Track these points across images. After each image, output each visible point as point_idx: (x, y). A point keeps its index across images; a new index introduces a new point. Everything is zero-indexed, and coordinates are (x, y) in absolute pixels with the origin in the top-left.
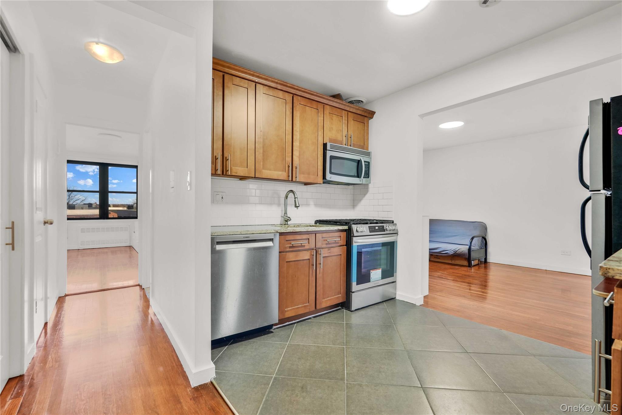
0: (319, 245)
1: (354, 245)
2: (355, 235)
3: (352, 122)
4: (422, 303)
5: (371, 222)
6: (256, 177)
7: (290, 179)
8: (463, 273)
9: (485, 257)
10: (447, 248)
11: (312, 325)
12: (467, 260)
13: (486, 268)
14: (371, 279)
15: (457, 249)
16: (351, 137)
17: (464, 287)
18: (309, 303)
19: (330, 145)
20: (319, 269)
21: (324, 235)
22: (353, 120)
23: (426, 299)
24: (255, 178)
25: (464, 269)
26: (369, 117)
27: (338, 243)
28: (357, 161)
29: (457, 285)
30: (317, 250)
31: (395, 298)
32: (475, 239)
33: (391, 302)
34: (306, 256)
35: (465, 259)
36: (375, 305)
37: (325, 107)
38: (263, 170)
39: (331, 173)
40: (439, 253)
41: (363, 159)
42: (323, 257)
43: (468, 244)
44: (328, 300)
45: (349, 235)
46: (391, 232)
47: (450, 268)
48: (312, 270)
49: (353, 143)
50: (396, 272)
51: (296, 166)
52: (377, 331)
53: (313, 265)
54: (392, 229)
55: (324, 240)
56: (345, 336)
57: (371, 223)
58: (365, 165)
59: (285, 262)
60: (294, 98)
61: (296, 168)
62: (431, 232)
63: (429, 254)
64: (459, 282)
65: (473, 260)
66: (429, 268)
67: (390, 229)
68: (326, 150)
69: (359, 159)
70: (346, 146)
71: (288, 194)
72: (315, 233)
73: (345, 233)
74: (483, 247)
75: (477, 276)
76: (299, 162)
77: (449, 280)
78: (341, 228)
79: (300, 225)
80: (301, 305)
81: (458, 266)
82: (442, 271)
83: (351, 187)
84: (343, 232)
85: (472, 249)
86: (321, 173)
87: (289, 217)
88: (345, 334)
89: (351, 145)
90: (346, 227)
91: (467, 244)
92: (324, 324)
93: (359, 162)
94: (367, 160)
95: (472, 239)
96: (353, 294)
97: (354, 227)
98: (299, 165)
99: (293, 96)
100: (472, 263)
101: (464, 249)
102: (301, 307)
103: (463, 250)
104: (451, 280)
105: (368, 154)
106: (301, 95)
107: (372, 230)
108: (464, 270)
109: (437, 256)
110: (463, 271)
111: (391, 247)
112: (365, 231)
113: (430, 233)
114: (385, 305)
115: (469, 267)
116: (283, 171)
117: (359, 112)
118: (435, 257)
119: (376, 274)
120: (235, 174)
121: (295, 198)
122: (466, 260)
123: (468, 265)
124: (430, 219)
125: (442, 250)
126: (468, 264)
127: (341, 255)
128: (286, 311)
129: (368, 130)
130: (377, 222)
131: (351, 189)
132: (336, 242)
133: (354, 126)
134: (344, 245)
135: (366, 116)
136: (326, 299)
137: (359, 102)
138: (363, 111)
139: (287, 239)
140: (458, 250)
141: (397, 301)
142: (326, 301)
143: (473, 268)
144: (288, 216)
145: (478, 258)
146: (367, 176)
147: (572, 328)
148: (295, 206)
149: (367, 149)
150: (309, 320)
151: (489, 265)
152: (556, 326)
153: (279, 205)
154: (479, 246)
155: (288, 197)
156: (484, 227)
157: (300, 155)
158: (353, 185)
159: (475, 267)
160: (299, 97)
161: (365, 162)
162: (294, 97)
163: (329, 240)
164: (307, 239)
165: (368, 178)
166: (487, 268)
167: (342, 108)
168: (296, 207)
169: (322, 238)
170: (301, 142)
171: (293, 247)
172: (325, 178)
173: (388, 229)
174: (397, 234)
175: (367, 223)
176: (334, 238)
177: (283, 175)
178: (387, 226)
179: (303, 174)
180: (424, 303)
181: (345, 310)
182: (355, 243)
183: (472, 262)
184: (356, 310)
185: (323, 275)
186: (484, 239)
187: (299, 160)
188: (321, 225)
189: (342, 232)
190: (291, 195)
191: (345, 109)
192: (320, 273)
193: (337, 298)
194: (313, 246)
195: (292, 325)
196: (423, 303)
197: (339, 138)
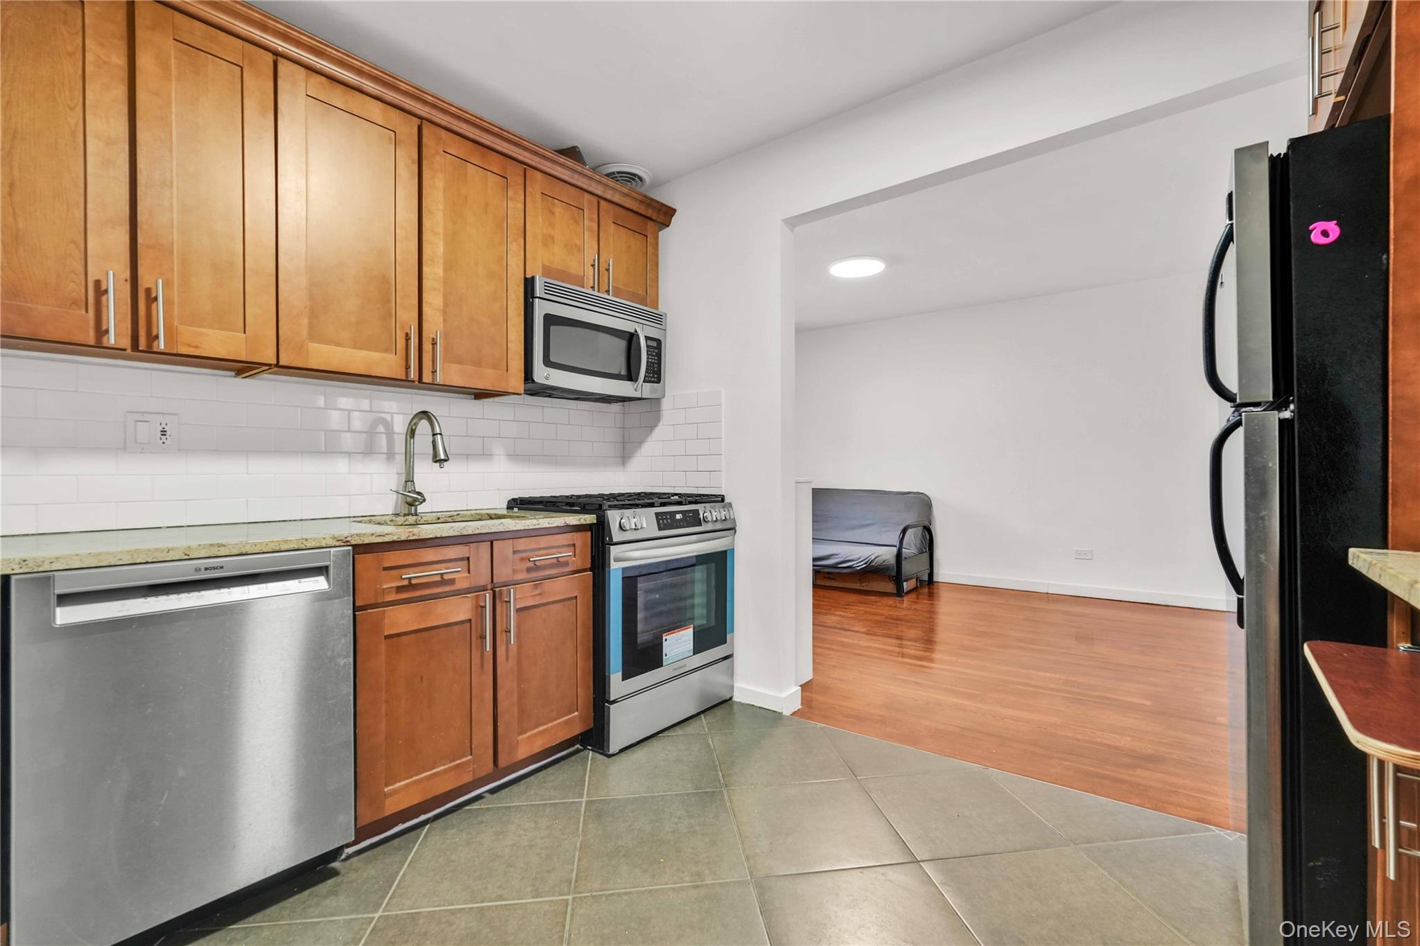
0: (503, 573)
1: (612, 567)
2: (615, 540)
3: (610, 229)
4: (798, 706)
5: (662, 499)
6: (281, 363)
7: (413, 374)
8: (886, 611)
9: (929, 572)
10: (851, 555)
11: (482, 822)
12: (894, 580)
13: (931, 595)
14: (664, 658)
15: (873, 557)
16: (608, 270)
17: (892, 648)
18: (471, 754)
19: (543, 284)
20: (504, 647)
21: (522, 544)
22: (613, 222)
23: (807, 694)
24: (278, 367)
25: (888, 603)
26: (658, 220)
27: (566, 564)
28: (627, 336)
29: (877, 646)
30: (497, 589)
31: (731, 698)
32: (910, 532)
33: (719, 712)
34: (459, 610)
35: (889, 579)
36: (677, 728)
37: (527, 174)
38: (310, 344)
39: (548, 362)
40: (834, 566)
41: (644, 331)
42: (518, 610)
43: (895, 544)
44: (536, 735)
45: (599, 537)
46: (718, 526)
47: (860, 603)
48: (479, 654)
49: (613, 286)
50: (732, 631)
51: (433, 339)
52: (676, 820)
53: (483, 637)
54: (719, 519)
55: (522, 559)
56: (577, 854)
57: (663, 505)
58: (648, 346)
59: (383, 637)
60: (425, 132)
61: (434, 344)
62: (818, 518)
63: (813, 569)
64: (880, 638)
65: (906, 581)
66: (813, 604)
67: (715, 519)
68: (533, 297)
69: (633, 331)
70: (594, 290)
71: (416, 424)
72: (491, 539)
73: (589, 533)
74: (926, 549)
75: (918, 618)
76: (444, 326)
77: (857, 634)
78: (573, 520)
79: (458, 515)
80: (444, 765)
81: (874, 596)
82: (843, 612)
83: (615, 407)
84: (582, 531)
85: (904, 556)
86: (517, 364)
87: (419, 493)
88: (578, 846)
89: (608, 292)
90: (590, 519)
91: (893, 544)
92: (519, 816)
93: (631, 338)
94: (654, 333)
95: (904, 531)
96: (611, 706)
97: (614, 517)
98: (446, 335)
99: (421, 123)
100: (905, 587)
101: (886, 555)
102: (446, 771)
103: (884, 558)
104: (861, 632)
105: (658, 319)
106: (449, 126)
107: (665, 522)
108: (887, 605)
109: (829, 573)
110: (885, 607)
111: (719, 564)
112: (645, 526)
113: (813, 521)
114: (705, 725)
115: (898, 597)
116: (387, 350)
117: (629, 203)
118: (825, 577)
119: (678, 644)
120: (192, 349)
121: (434, 435)
122: (891, 581)
123: (895, 592)
124: (813, 489)
125: (841, 560)
126: (895, 588)
127: (576, 597)
128: (386, 796)
129: (656, 255)
130: (680, 500)
131: (615, 413)
132: (559, 563)
133: (618, 244)
134: (585, 570)
135: (650, 219)
136: (529, 734)
137: (634, 180)
138: (641, 202)
139: (386, 565)
140: (875, 559)
141: (736, 707)
142: (529, 737)
143: (905, 599)
144: (417, 490)
145: (915, 575)
146: (653, 377)
147: (1129, 739)
148: (433, 459)
149: (655, 304)
150: (475, 806)
151: (938, 589)
152: (1099, 740)
153: (390, 455)
154: (918, 546)
155: (416, 432)
156: (924, 503)
157: (446, 305)
158: (621, 404)
159: (909, 596)
160: (443, 133)
161: (647, 338)
162: (424, 127)
163: (537, 556)
164: (462, 559)
165: (658, 381)
166: (933, 596)
167: (580, 184)
168: (436, 460)
169: (514, 552)
170: (449, 267)
171: (411, 586)
172: (529, 376)
173: (710, 519)
174: (733, 531)
175: (652, 505)
176: (553, 551)
177: (387, 363)
178: (707, 510)
179: (460, 363)
180: (802, 705)
181: (591, 752)
182: (615, 561)
183: (905, 584)
184: (622, 751)
185: (519, 662)
186: (928, 531)
187: (445, 320)
188: (522, 513)
189: (579, 533)
190: (423, 425)
191: (590, 189)
192: (507, 660)
193: (566, 722)
194: (484, 579)
195: (412, 834)
196: (800, 707)
197: (574, 267)
